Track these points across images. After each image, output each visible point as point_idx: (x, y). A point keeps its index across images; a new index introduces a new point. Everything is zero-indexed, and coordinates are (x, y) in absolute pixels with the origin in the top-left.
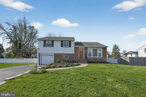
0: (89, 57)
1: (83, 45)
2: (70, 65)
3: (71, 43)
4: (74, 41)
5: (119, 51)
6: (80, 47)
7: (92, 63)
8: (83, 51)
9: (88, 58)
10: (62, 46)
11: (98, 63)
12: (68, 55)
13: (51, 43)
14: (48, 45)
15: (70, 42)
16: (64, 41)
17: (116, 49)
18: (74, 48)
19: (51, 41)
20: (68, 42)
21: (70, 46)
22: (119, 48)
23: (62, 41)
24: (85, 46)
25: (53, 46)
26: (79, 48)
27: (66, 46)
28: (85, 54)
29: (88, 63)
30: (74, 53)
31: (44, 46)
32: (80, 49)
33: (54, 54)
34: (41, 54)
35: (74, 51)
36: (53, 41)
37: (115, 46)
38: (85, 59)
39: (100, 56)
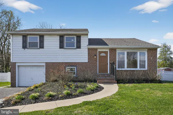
0: (120, 69)
1: (106, 45)
2: (78, 92)
3: (82, 41)
4: (87, 35)
5: (171, 56)
6: (100, 48)
7: (127, 83)
8: (106, 57)
9: (118, 71)
10: (61, 47)
11: (139, 81)
12: (76, 66)
13: (38, 42)
14: (33, 46)
15: (79, 37)
16: (65, 36)
17: (166, 51)
18: (87, 50)
19: (38, 36)
20: (75, 37)
21: (79, 47)
22: (171, 50)
23: (62, 37)
24: (111, 46)
25: (42, 47)
26: (99, 50)
27: (70, 46)
28: (110, 63)
29: (118, 83)
30: (87, 61)
31: (24, 47)
32: (100, 52)
33: (44, 64)
34: (17, 64)
35: (87, 57)
36: (42, 37)
37: (164, 46)
38: (111, 73)
39: (142, 66)
